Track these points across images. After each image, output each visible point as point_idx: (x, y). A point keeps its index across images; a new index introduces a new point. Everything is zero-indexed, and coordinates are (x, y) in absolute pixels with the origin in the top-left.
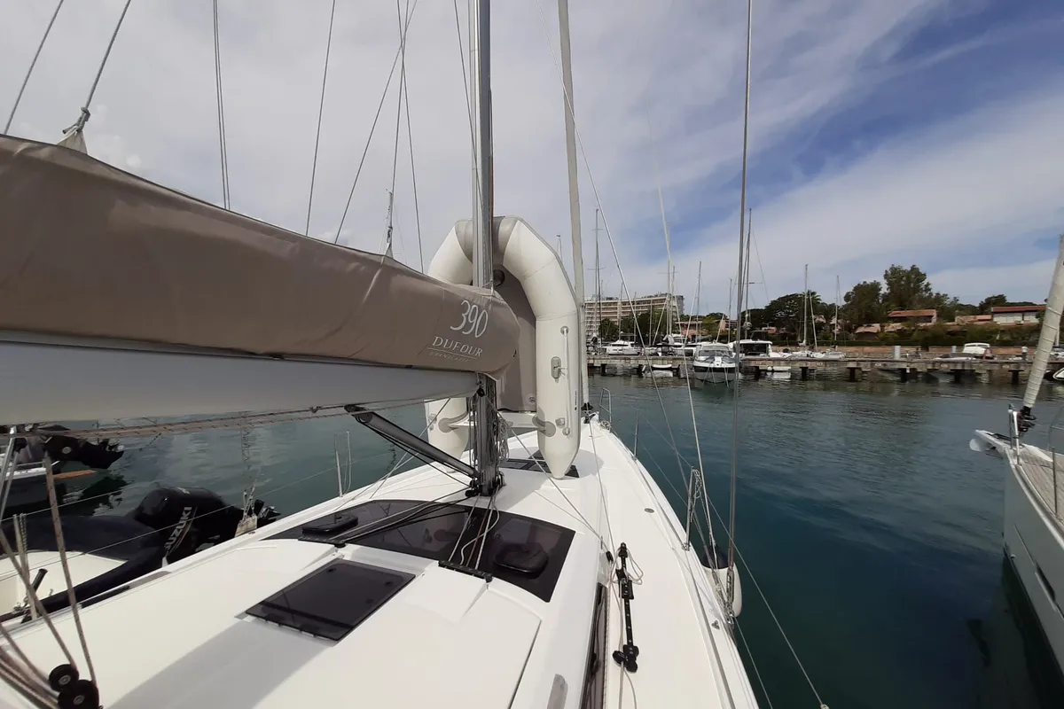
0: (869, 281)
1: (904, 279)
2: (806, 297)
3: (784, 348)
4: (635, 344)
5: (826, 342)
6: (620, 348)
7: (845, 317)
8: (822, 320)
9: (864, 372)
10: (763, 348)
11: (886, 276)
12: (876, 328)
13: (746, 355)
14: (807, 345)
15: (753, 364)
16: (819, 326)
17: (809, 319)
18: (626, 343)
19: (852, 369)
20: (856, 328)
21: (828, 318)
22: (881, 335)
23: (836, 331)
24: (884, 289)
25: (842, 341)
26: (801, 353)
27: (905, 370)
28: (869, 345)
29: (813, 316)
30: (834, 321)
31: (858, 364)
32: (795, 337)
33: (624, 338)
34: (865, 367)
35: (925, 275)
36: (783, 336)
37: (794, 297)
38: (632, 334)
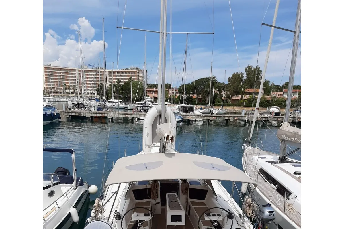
0: (239, 72)
1: (253, 72)
2: (211, 80)
3: (201, 107)
4: (123, 102)
5: (219, 104)
6: (114, 104)
7: (227, 90)
8: (217, 92)
9: (231, 121)
10: (191, 109)
11: (246, 71)
12: (239, 97)
13: (184, 112)
14: (211, 105)
15: (187, 118)
16: (216, 95)
17: (212, 91)
18: (117, 101)
19: (227, 120)
20: (232, 97)
21: (220, 92)
22: (241, 101)
23: (223, 98)
24: (245, 77)
25: (226, 104)
26: (208, 109)
27: (245, 120)
28: (236, 106)
29: (214, 90)
30: (222, 93)
31: (229, 118)
32: (205, 101)
33: (115, 98)
34: (231, 119)
35: (262, 71)
36: (200, 100)
37: (205, 79)
38: (120, 96)
